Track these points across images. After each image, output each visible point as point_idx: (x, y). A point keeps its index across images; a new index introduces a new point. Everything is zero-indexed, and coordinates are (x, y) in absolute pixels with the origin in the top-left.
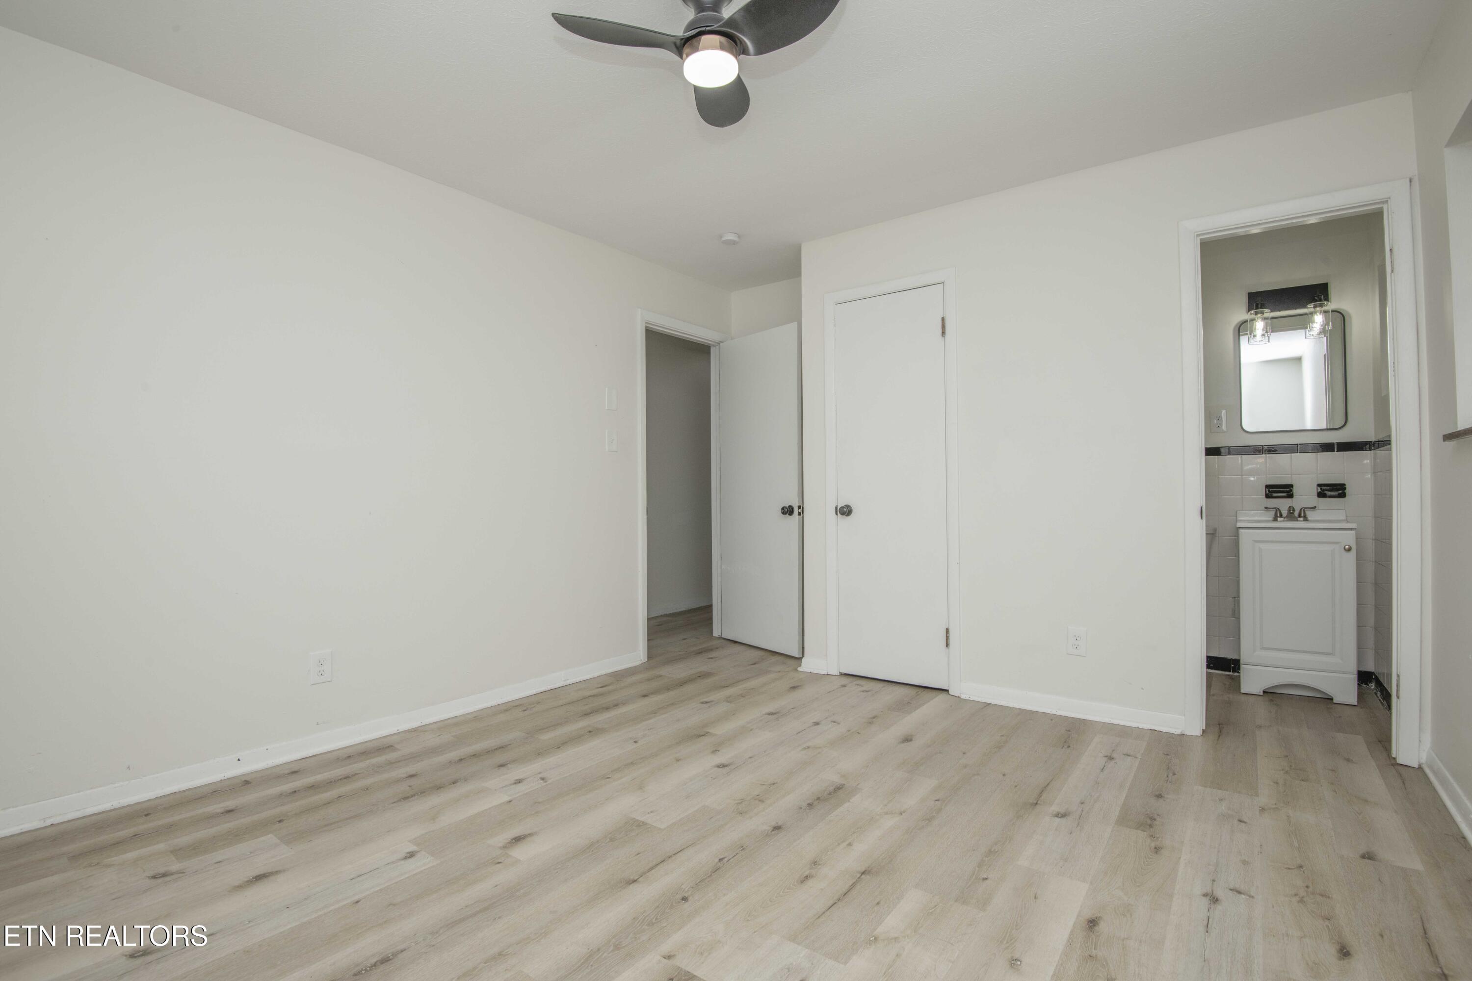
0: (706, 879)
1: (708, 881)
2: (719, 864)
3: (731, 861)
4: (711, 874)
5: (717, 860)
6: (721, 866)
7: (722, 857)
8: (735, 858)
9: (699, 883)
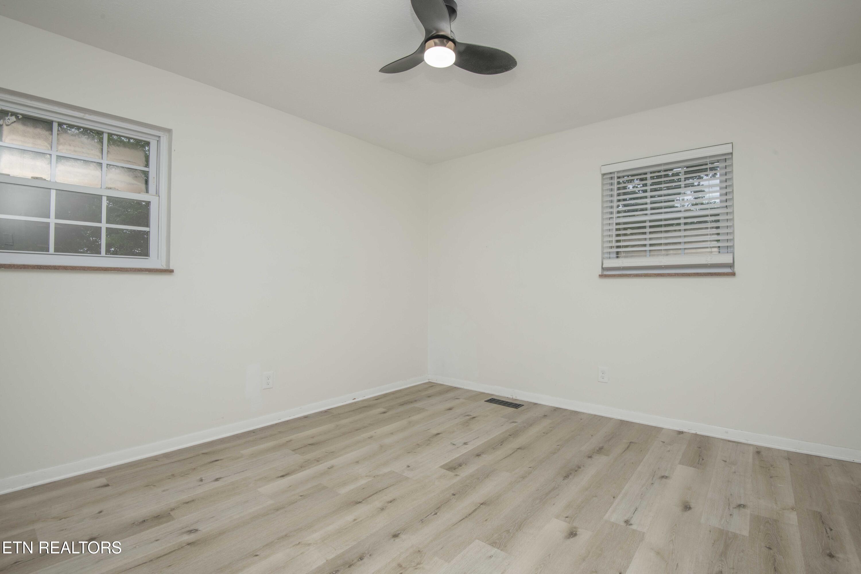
0: (444, 504)
1: (442, 502)
2: (437, 511)
3: (430, 513)
4: (441, 506)
5: (438, 514)
6: (436, 510)
7: (435, 516)
8: (427, 515)
9: (448, 502)
